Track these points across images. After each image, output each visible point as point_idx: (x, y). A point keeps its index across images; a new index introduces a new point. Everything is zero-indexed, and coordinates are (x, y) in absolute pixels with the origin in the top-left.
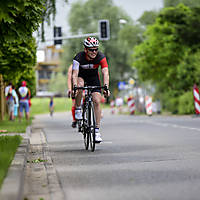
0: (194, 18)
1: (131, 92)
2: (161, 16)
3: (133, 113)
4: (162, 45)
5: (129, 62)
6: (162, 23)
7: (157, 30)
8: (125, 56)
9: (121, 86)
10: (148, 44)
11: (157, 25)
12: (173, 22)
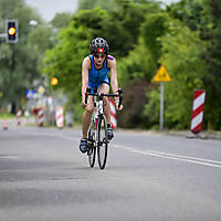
0: (111, 23)
1: (39, 102)
2: (75, 19)
3: (41, 125)
4: (76, 51)
5: (39, 68)
6: (76, 26)
7: (71, 35)
8: (35, 62)
9: (29, 95)
10: (61, 49)
11: (71, 28)
12: (88, 26)
